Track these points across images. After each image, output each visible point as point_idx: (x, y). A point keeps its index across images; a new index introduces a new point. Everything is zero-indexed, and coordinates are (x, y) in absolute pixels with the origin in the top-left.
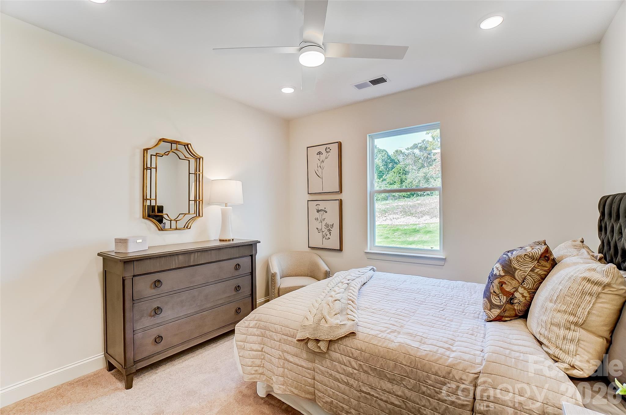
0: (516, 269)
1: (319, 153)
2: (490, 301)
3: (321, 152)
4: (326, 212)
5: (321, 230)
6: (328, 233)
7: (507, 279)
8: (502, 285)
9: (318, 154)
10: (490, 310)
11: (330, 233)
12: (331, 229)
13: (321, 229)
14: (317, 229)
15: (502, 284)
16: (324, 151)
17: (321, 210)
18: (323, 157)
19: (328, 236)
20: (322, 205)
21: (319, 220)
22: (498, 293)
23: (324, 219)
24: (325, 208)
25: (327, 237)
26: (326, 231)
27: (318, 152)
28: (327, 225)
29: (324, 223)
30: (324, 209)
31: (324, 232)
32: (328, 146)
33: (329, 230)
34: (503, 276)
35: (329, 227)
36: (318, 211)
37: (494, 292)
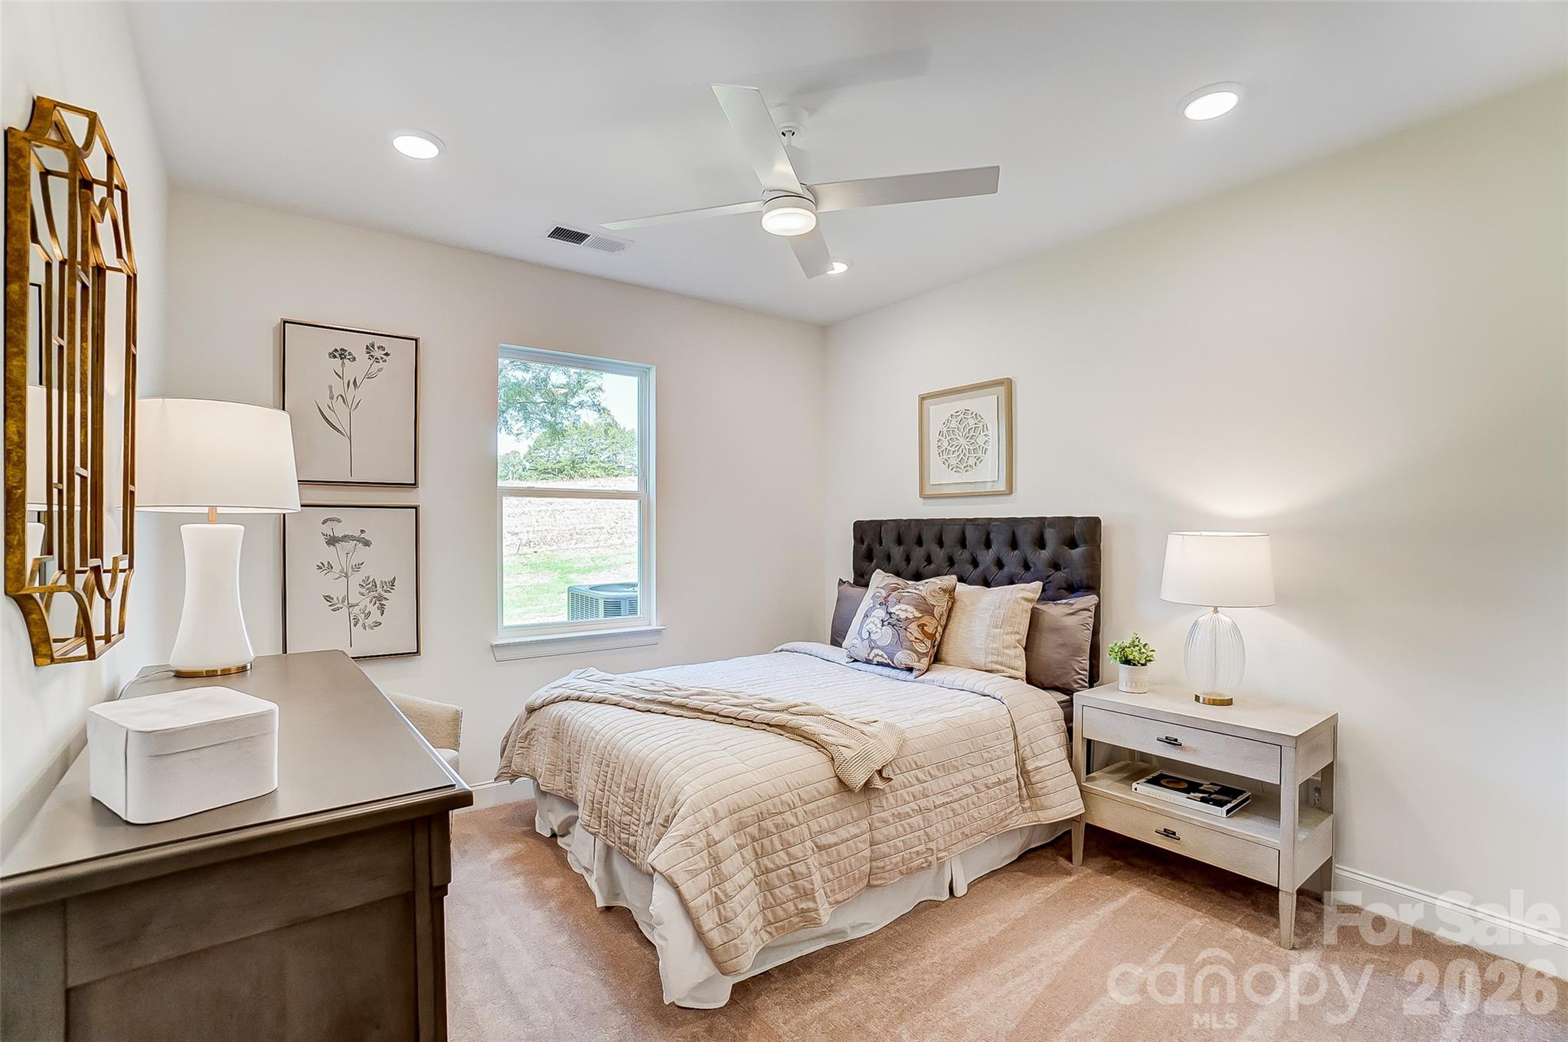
0: (934, 606)
1: (341, 354)
2: (916, 652)
3: (350, 354)
4: (367, 543)
5: (343, 601)
6: (374, 610)
7: (926, 619)
8: (923, 628)
9: (335, 357)
10: (919, 662)
11: (382, 608)
12: (386, 595)
13: (346, 598)
14: (328, 598)
15: (922, 626)
16: (359, 352)
17: (345, 536)
18: (351, 370)
19: (376, 615)
20: (349, 523)
21: (337, 568)
22: (921, 638)
23: (358, 567)
24: (362, 531)
25: (370, 621)
26: (366, 602)
27: (336, 350)
28: (370, 585)
29: (356, 579)
30: (357, 534)
31: (357, 605)
32: (379, 341)
33: (380, 598)
34: (921, 617)
35: (379, 593)
36: (332, 541)
37: (916, 639)
